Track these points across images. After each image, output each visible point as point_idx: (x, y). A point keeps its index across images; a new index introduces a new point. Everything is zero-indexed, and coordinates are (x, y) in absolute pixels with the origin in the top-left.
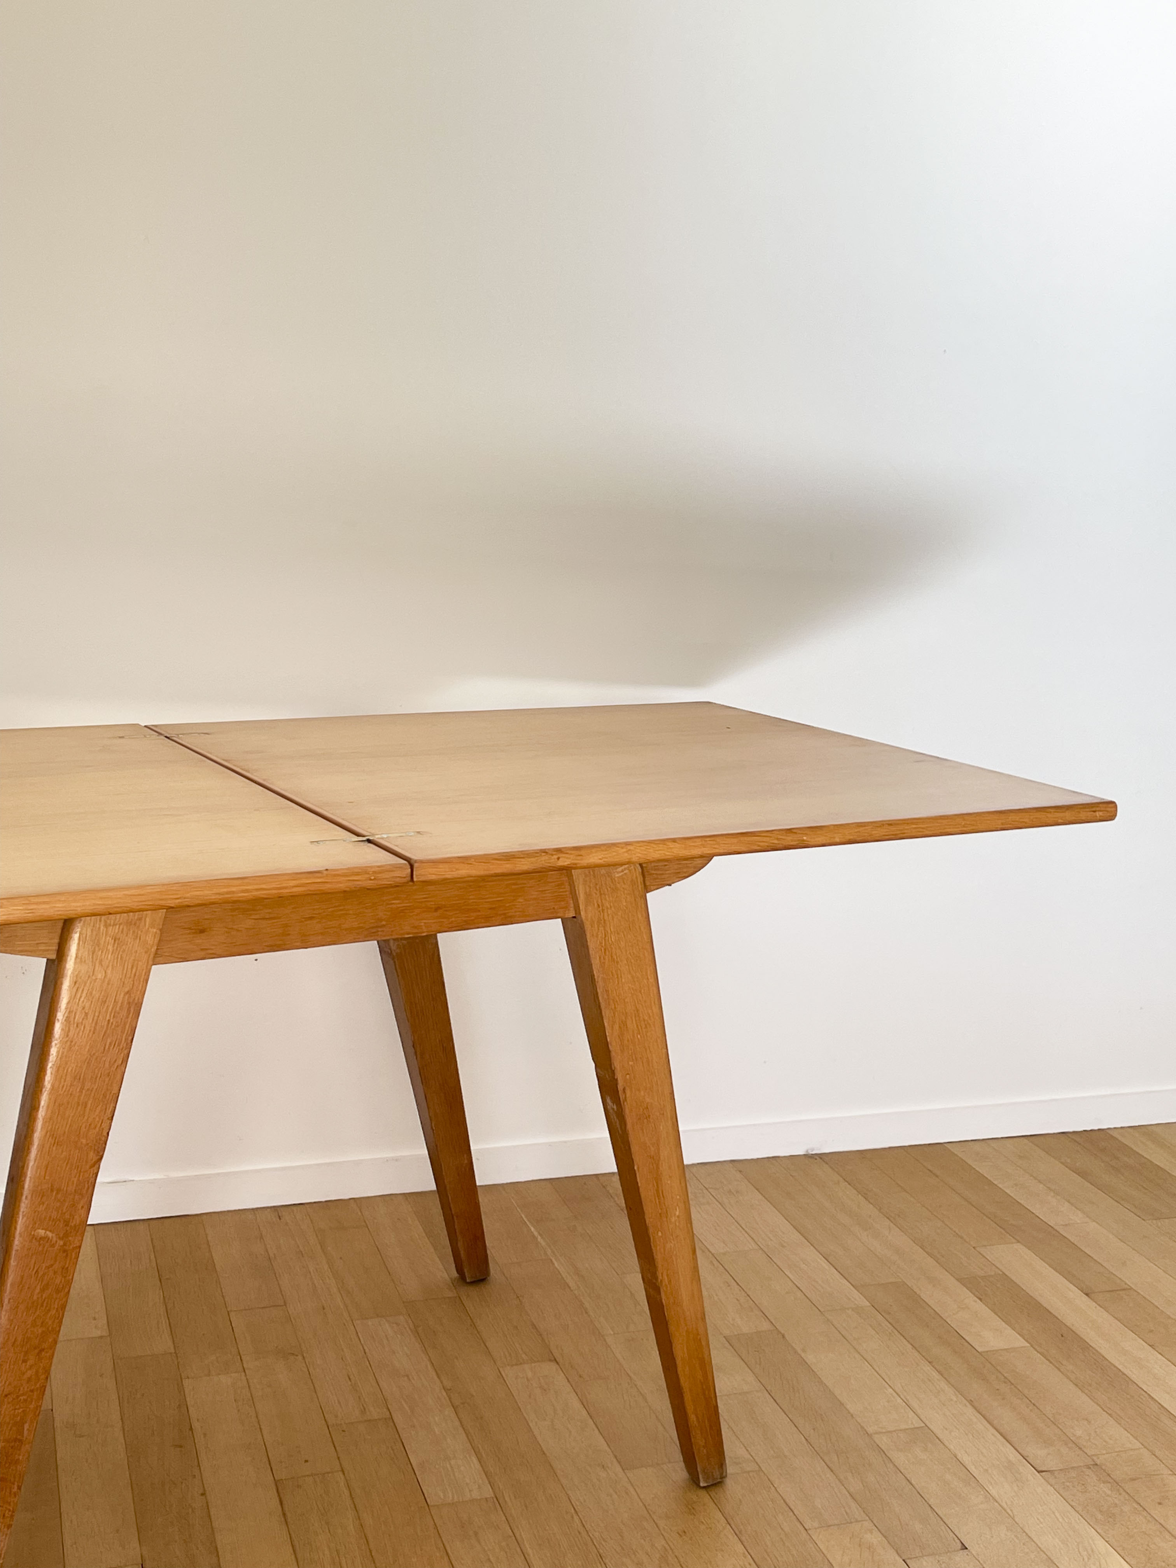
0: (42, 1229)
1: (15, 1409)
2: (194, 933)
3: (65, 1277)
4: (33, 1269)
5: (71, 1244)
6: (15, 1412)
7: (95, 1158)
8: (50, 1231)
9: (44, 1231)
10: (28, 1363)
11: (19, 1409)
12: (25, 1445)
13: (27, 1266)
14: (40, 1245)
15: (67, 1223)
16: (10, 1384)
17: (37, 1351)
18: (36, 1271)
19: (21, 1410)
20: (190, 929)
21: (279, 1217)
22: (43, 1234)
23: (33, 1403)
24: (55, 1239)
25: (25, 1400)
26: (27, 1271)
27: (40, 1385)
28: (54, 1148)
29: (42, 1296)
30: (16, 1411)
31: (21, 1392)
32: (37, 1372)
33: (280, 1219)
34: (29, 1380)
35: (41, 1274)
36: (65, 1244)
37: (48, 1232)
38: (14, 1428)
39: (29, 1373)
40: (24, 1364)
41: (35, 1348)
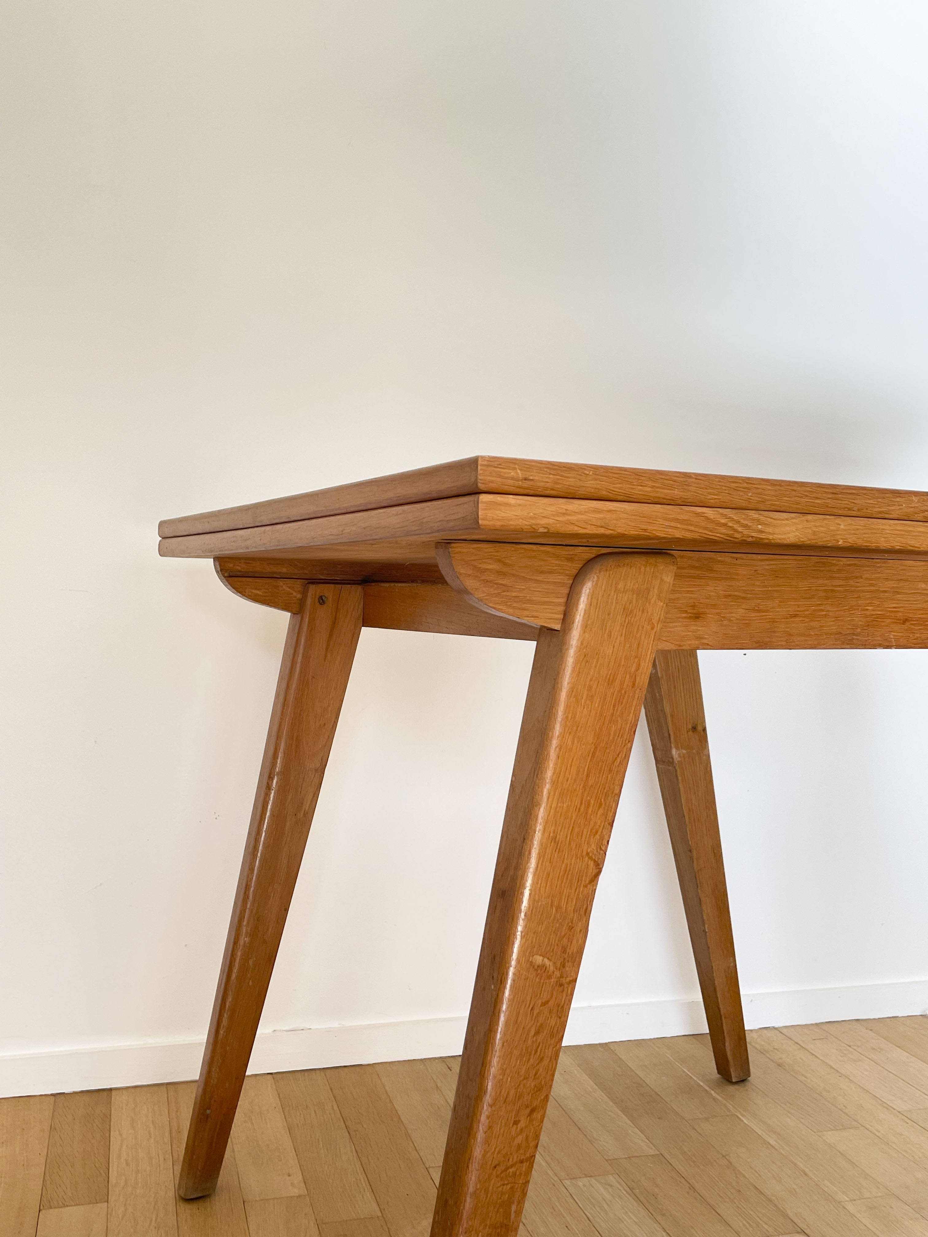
0: (540, 955)
1: (504, 1185)
2: (690, 618)
3: (560, 1018)
4: (529, 1006)
5: (567, 977)
6: (502, 1188)
7: (595, 871)
8: (548, 959)
9: (541, 958)
10: (519, 1125)
11: (507, 1184)
12: (512, 1232)
13: (523, 1001)
14: (537, 975)
15: (564, 951)
16: (499, 1152)
17: (528, 1110)
18: (532, 1008)
19: (509, 1186)
20: (686, 612)
21: (449, 1068)
22: (541, 961)
23: (522, 1177)
24: (552, 969)
25: (515, 1174)
26: (523, 1007)
27: (530, 1154)
28: (556, 855)
29: (536, 1040)
30: (505, 1187)
31: (510, 1163)
32: (527, 1137)
33: (451, 1070)
34: (519, 1147)
35: (536, 1011)
36: (561, 977)
37: (546, 960)
38: (501, 1210)
39: (519, 1140)
40: (515, 1126)
41: (527, 1107)
